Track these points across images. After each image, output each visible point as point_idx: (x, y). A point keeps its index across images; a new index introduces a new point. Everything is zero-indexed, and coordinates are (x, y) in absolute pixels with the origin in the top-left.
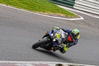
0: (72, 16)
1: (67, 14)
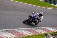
0: (56, 8)
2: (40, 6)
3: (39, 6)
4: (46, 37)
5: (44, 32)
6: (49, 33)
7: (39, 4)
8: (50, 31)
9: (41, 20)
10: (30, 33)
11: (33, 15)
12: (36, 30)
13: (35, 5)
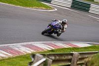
0: (50, 8)
1: (47, 7)
2: (22, 6)
3: (20, 5)
4: (33, 59)
5: (30, 51)
6: (39, 53)
7: (21, 4)
8: (41, 49)
9: (64, 29)
10: (6, 53)
11: (54, 24)
12: (16, 49)
13: (14, 4)
